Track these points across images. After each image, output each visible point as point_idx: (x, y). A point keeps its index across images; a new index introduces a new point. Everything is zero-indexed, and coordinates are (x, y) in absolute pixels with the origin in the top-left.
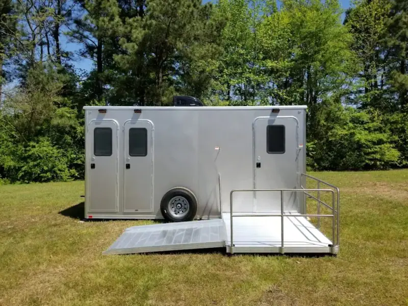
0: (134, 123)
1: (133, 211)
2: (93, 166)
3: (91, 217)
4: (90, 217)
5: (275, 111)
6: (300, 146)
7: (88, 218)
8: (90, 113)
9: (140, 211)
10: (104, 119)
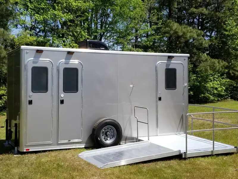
0: (68, 63)
1: (66, 141)
2: (30, 102)
3: (29, 150)
4: (27, 150)
5: (170, 58)
6: (185, 84)
7: (25, 151)
8: (27, 53)
9: (72, 141)
10: (40, 59)
